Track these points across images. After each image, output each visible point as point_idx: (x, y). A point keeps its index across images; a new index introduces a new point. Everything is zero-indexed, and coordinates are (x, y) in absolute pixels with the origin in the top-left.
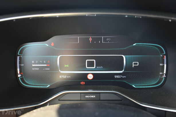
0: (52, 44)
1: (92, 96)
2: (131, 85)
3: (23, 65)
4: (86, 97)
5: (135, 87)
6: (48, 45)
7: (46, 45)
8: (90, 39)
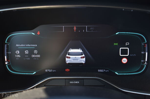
0: (38, 33)
1: (76, 82)
2: (114, 72)
3: (10, 53)
4: (71, 82)
5: (117, 74)
6: (34, 34)
7: (33, 33)
8: (75, 28)
